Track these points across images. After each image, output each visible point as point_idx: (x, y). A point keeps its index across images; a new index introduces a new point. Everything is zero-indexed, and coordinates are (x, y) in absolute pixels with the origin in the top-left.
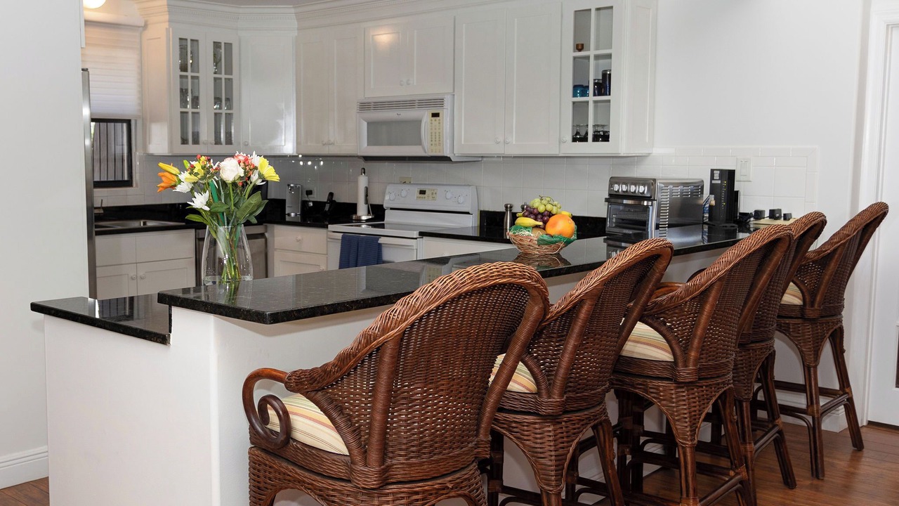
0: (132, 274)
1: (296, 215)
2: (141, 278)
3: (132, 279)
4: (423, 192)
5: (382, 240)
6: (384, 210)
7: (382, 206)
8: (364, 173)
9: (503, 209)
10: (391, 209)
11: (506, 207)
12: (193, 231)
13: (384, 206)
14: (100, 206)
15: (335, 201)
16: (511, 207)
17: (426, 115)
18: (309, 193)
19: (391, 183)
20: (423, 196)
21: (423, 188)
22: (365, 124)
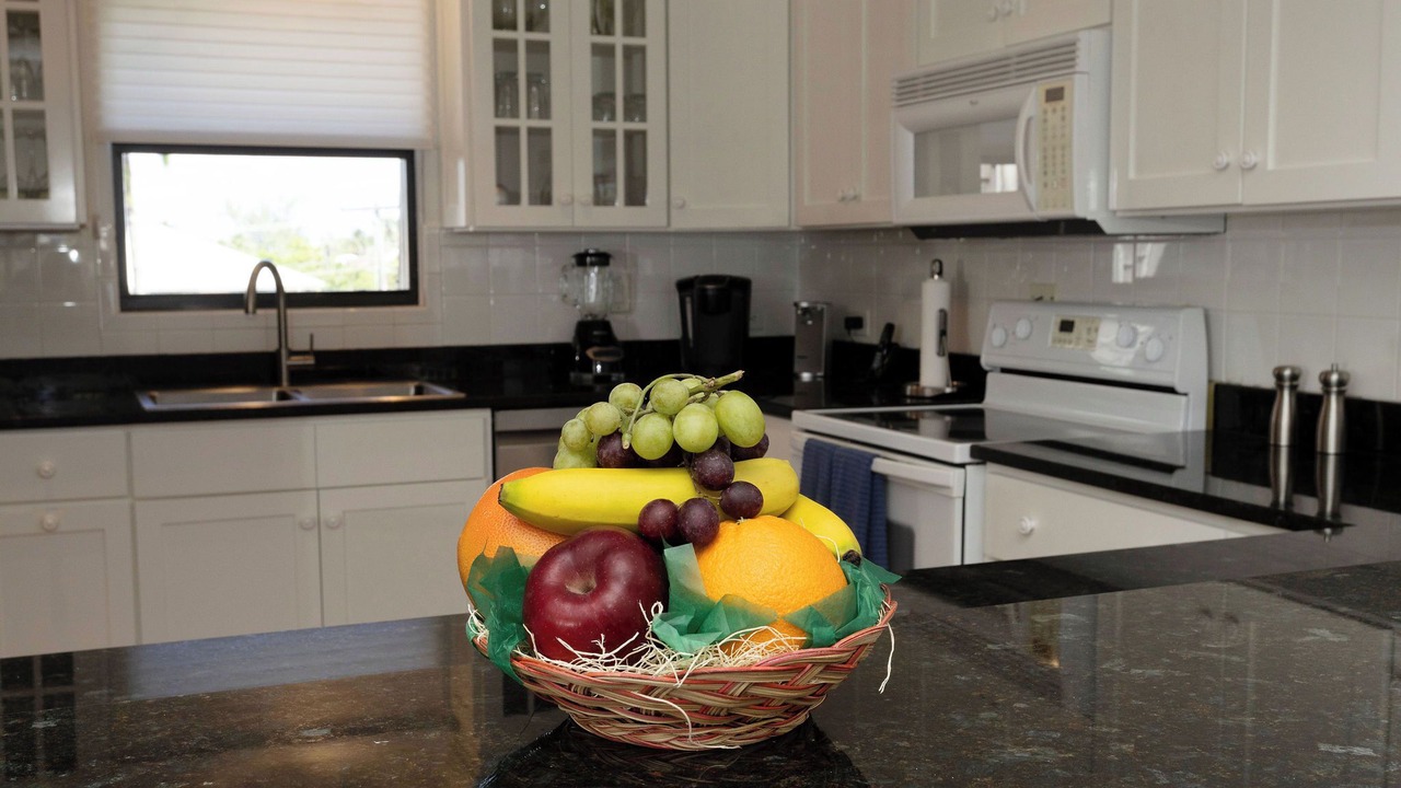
0: (308, 514)
1: (814, 377)
2: (332, 527)
3: (304, 527)
4: (1067, 326)
5: (881, 465)
6: (983, 374)
7: (977, 359)
8: (940, 274)
9: (1268, 382)
10: (1005, 370)
11: (1279, 377)
12: (486, 414)
13: (984, 362)
14: (306, 347)
15: (896, 344)
16: (1294, 377)
17: (1031, 100)
18: (856, 323)
19: (1000, 300)
20: (1065, 335)
21: (1069, 314)
22: (909, 139)
